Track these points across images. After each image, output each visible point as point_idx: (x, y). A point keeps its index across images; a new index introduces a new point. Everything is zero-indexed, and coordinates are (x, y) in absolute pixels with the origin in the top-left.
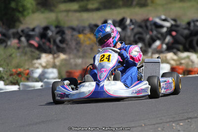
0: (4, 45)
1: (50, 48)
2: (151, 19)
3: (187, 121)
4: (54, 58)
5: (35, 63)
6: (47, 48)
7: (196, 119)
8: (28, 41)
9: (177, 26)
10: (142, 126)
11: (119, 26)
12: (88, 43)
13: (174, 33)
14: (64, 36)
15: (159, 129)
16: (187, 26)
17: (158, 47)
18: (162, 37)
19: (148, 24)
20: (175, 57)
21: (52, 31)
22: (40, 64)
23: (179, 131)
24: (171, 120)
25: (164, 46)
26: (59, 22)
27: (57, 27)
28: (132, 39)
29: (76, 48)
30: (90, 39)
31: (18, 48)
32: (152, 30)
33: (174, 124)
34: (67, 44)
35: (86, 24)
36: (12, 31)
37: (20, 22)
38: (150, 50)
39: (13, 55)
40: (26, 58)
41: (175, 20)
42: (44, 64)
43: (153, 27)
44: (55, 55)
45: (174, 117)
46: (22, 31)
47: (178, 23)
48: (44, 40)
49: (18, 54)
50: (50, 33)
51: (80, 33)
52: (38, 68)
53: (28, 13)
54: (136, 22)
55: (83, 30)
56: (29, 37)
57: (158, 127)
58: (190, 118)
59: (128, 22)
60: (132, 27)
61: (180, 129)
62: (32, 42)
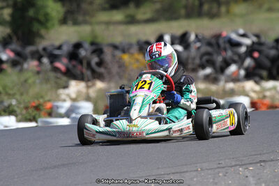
0: (18, 68)
1: (82, 73)
2: (225, 34)
3: (259, 165)
4: (88, 87)
5: (61, 94)
6: (79, 72)
7: (272, 163)
8: (52, 62)
9: (260, 44)
10: (197, 170)
11: (180, 44)
12: (135, 66)
13: (256, 55)
14: (102, 56)
15: (220, 175)
16: (275, 44)
17: (234, 73)
18: (240, 60)
19: (221, 41)
20: (257, 88)
21: (86, 50)
22: (68, 95)
23: (247, 177)
24: (237, 163)
25: (242, 73)
26: (95, 37)
27: (92, 44)
28: (197, 61)
29: (118, 74)
30: (137, 60)
31: (38, 73)
32: (225, 50)
33: (241, 169)
34: (106, 68)
35: (134, 41)
36: (30, 49)
37: (42, 37)
38: (223, 78)
39: (30, 81)
40: (49, 86)
41: (257, 36)
42: (73, 96)
43: (228, 46)
44: (90, 84)
45: (242, 160)
46: (44, 49)
47: (263, 39)
48: (74, 63)
49: (38, 81)
50: (83, 53)
51: (124, 51)
52: (64, 101)
53: (53, 25)
54: (203, 38)
55: (129, 49)
56: (53, 58)
57: (219, 172)
58: (264, 161)
59: (192, 37)
60: (198, 44)
61: (249, 175)
62: (58, 65)
